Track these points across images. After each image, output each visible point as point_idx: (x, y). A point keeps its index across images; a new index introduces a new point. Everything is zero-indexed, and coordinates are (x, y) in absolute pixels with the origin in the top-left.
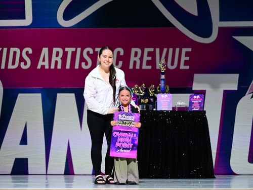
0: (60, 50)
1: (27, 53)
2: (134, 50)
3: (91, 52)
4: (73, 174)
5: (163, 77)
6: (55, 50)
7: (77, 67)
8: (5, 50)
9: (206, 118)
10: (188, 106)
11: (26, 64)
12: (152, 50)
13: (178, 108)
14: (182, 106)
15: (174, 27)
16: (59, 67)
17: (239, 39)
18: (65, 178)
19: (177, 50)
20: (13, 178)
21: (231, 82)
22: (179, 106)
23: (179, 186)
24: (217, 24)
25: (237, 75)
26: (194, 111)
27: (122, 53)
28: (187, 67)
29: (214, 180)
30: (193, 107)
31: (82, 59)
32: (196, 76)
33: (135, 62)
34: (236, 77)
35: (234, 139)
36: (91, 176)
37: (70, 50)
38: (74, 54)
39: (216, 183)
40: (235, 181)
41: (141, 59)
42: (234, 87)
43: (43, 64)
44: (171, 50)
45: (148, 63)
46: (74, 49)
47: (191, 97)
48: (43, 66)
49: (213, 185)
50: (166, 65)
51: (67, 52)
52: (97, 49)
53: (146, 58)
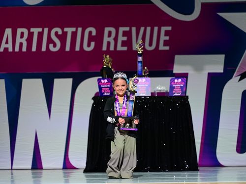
0: (25, 31)
2: (107, 30)
3: (60, 32)
4: (41, 168)
5: (140, 59)
6: (19, 31)
7: (44, 49)
9: (188, 104)
10: (169, 91)
12: (127, 29)
13: (158, 93)
14: (162, 91)
15: (152, 3)
16: (24, 49)
17: (224, 15)
18: (33, 173)
19: (156, 29)
21: (216, 64)
22: (159, 91)
23: (160, 180)
25: (223, 56)
26: (175, 96)
27: (94, 33)
28: (167, 48)
29: (199, 173)
30: (174, 92)
31: (50, 41)
32: (177, 58)
33: (109, 43)
35: (220, 127)
36: (62, 171)
37: (36, 31)
38: (40, 35)
39: (200, 176)
40: (222, 173)
41: (116, 39)
42: (219, 69)
43: (6, 46)
44: (149, 29)
45: (124, 44)
46: (40, 30)
47: (172, 81)
48: (6, 49)
49: (197, 178)
50: (144, 45)
51: (33, 33)
52: (66, 29)
53: (121, 38)
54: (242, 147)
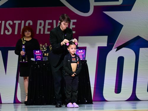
2: (39, 22)
3: (11, 23)
4: (1, 103)
7: (2, 33)
9: (87, 65)
12: (51, 21)
15: (65, 6)
17: (108, 13)
21: (103, 41)
24: (93, 4)
27: (31, 24)
28: (74, 32)
29: (93, 105)
31: (6, 28)
32: (80, 38)
33: (40, 30)
34: (106, 38)
35: (105, 78)
36: (13, 104)
39: (94, 107)
40: (106, 105)
41: (44, 27)
42: (105, 44)
45: (49, 30)
46: (0, 22)
47: (77, 51)
49: (92, 108)
52: (15, 22)
53: (47, 27)
54: (118, 90)
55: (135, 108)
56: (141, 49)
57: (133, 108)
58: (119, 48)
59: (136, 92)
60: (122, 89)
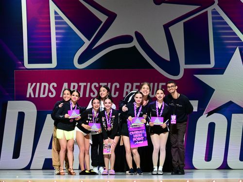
0: (76, 85)
1: (53, 86)
2: (126, 84)
3: (97, 86)
6: (72, 84)
7: (87, 96)
8: (38, 84)
11: (52, 94)
12: (138, 84)
17: (198, 76)
19: (156, 84)
20: (44, 172)
24: (183, 66)
25: (198, 101)
27: (118, 87)
31: (91, 91)
37: (82, 84)
38: (85, 87)
40: (196, 174)
42: (196, 109)
44: (152, 84)
46: (85, 84)
51: (81, 86)
52: (101, 84)
54: (208, 157)
55: (227, 177)
56: (233, 115)
57: (224, 177)
58: (210, 114)
59: (228, 160)
60: (212, 156)
